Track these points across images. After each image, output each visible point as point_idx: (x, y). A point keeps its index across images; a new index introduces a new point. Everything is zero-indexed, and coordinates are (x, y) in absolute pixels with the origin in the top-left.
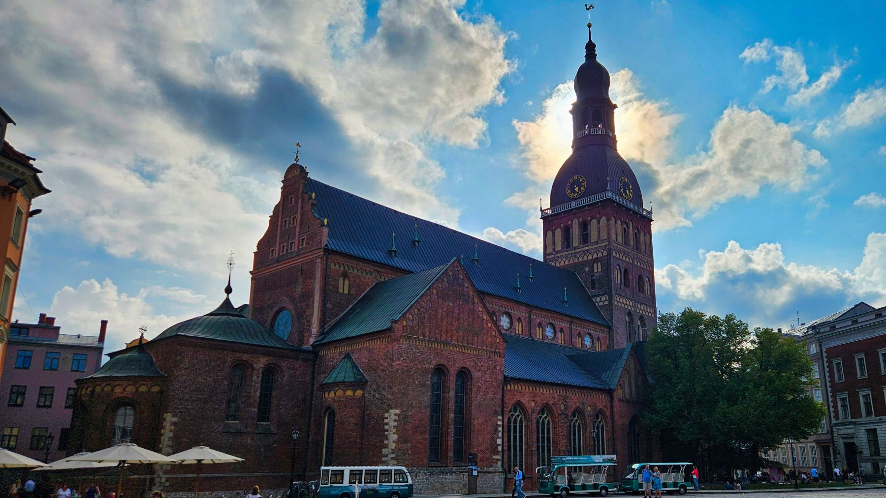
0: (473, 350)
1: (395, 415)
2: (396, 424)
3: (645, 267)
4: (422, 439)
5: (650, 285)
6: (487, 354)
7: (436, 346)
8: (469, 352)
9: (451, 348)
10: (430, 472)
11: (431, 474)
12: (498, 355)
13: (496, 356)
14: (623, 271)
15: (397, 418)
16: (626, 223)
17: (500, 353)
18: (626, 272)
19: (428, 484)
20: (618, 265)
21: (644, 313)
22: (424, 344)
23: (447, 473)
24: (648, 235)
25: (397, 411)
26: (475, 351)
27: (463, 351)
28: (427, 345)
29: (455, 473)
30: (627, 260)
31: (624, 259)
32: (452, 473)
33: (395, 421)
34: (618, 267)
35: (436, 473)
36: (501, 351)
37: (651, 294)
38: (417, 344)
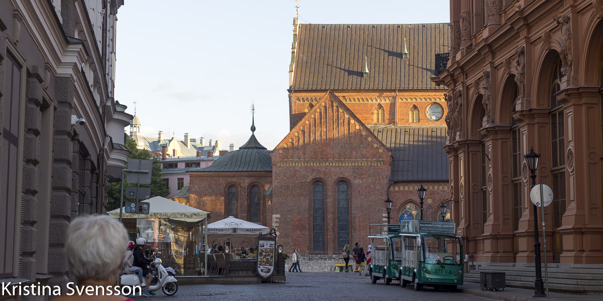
0: (352, 163)
1: (276, 218)
2: (278, 224)
4: (301, 234)
6: (368, 164)
7: (312, 165)
8: (347, 164)
9: (327, 164)
10: (310, 258)
11: (310, 259)
12: (382, 163)
13: (379, 165)
15: (278, 220)
17: (383, 161)
19: (308, 266)
22: (300, 165)
23: (325, 259)
25: (278, 216)
26: (353, 163)
27: (340, 165)
28: (303, 165)
29: (334, 258)
32: (330, 258)
33: (276, 222)
35: (315, 258)
36: (384, 160)
38: (294, 165)
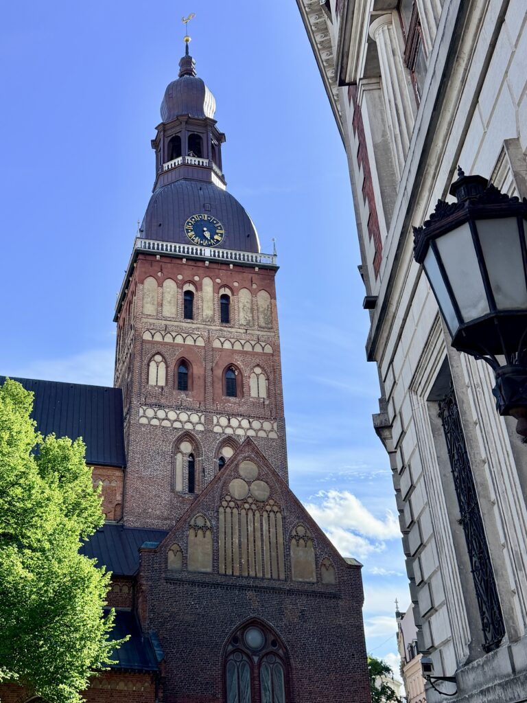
3: (248, 348)
5: (268, 379)
14: (173, 363)
16: (192, 282)
18: (183, 363)
20: (158, 353)
21: (240, 432)
24: (263, 294)
30: (189, 341)
31: (179, 340)
34: (158, 358)
37: (269, 397)
